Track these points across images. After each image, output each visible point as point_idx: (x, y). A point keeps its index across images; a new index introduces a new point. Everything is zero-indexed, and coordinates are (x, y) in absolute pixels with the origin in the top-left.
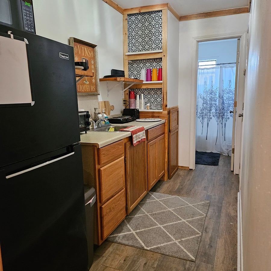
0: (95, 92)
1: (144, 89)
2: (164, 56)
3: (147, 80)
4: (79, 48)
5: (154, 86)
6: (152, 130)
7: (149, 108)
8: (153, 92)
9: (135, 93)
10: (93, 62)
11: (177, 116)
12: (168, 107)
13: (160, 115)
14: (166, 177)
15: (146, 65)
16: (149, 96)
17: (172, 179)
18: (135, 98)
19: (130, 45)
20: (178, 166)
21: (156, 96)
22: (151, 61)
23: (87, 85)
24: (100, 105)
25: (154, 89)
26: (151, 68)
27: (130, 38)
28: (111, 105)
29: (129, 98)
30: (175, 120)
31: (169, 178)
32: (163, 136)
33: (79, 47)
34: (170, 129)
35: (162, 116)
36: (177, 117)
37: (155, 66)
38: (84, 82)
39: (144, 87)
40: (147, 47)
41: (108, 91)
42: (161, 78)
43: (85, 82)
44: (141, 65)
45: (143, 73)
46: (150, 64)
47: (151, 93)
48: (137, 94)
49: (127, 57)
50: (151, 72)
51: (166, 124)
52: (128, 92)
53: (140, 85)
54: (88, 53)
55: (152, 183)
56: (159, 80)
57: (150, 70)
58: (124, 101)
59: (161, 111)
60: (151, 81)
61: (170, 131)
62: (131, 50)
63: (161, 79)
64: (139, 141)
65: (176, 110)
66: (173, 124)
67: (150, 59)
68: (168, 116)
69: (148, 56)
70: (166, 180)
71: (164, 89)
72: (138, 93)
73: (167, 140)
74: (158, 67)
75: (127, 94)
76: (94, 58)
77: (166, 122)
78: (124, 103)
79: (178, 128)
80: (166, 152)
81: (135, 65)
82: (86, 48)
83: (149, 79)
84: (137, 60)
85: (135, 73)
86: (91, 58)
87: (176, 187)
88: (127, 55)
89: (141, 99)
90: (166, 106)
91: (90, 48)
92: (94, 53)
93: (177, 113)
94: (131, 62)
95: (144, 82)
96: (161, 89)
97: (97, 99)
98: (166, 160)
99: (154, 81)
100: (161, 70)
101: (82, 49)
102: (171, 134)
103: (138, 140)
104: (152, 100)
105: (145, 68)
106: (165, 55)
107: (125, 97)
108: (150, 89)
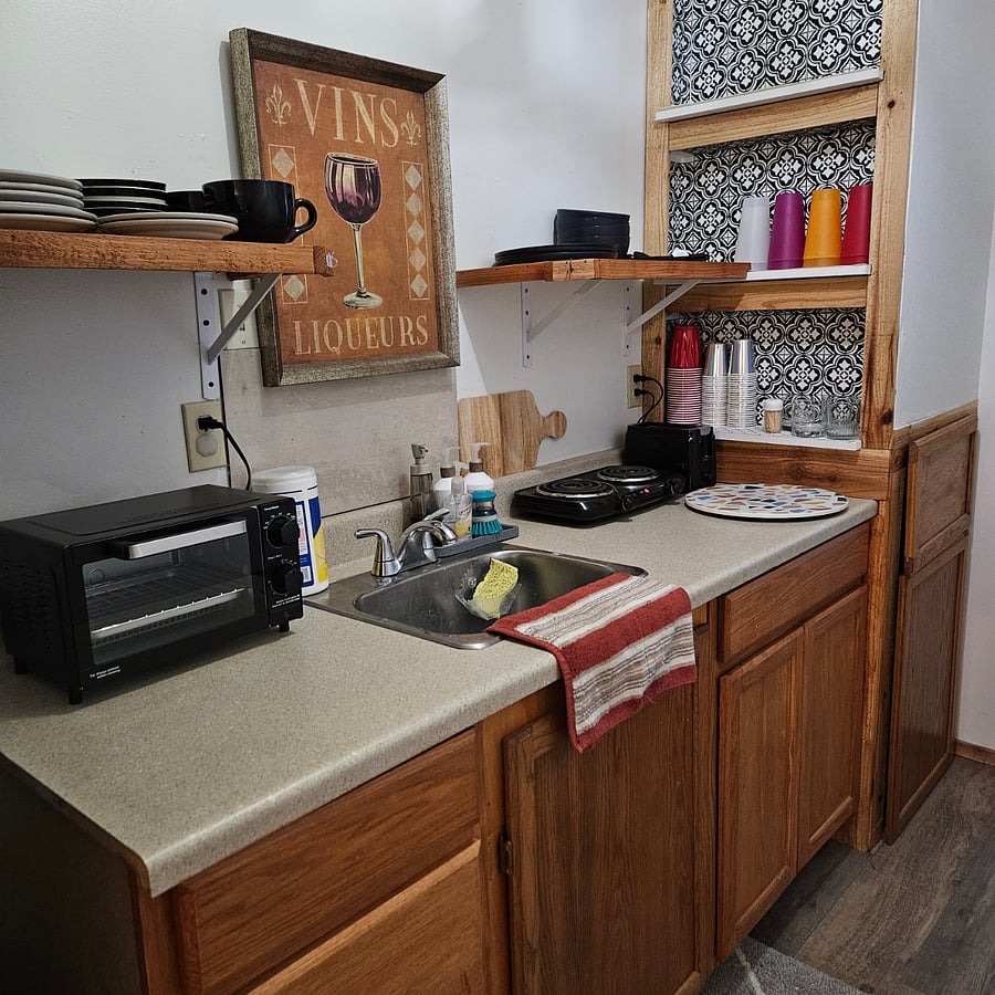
0: (427, 349)
1: (756, 313)
2: (891, 105)
3: (774, 263)
4: (304, 97)
5: (813, 295)
6: (765, 590)
7: (775, 422)
8: (805, 333)
9: (705, 336)
10: (413, 178)
11: (962, 462)
12: (899, 424)
13: (845, 469)
14: (863, 832)
15: (776, 169)
16: (784, 354)
17: (904, 844)
18: (703, 362)
19: (691, 63)
20: (956, 743)
21: (824, 354)
22: (808, 143)
23: (373, 312)
24: (467, 417)
25: (817, 312)
26: (806, 187)
27: (692, 19)
28: (544, 412)
29: (667, 365)
30: (950, 489)
31: (887, 830)
32: (857, 600)
33: (302, 88)
34: (909, 554)
35: (854, 475)
36: (960, 472)
37: (828, 173)
38: (348, 298)
39: (752, 302)
40: (786, 60)
41: (530, 334)
42: (861, 245)
43: (352, 297)
44: (748, 174)
45: (755, 217)
46: (797, 166)
47: (795, 335)
48: (718, 341)
49: (664, 132)
50: (801, 208)
51: (878, 525)
52: (663, 330)
53: (729, 293)
54: (380, 126)
55: (753, 903)
56: (846, 259)
57: (799, 197)
58: (637, 378)
59: (853, 445)
60: (799, 264)
61: (901, 567)
62: (690, 91)
63: (860, 252)
64: (632, 703)
65: (961, 432)
66: (927, 522)
67: (800, 134)
68: (895, 476)
69: (783, 116)
70: (861, 848)
71: (875, 311)
72: (720, 336)
73: (877, 621)
74: (849, 181)
75: (658, 341)
76: (428, 151)
77: (883, 511)
78: (637, 393)
79: (966, 533)
80: (874, 685)
81: (710, 180)
82: (364, 94)
83: (787, 255)
84: (725, 147)
85: (712, 219)
86: (399, 157)
87: (922, 920)
88: (661, 122)
89: (735, 370)
90: (888, 418)
91: (397, 96)
92: (424, 123)
93: (962, 447)
94: (691, 159)
95: (751, 276)
96: (861, 311)
97: (449, 387)
98: (869, 734)
99: (815, 263)
100: (864, 196)
101: (329, 100)
102: (915, 581)
103: (627, 695)
104: (803, 375)
105: (767, 191)
106: (894, 95)
107: (644, 356)
108: (795, 312)
